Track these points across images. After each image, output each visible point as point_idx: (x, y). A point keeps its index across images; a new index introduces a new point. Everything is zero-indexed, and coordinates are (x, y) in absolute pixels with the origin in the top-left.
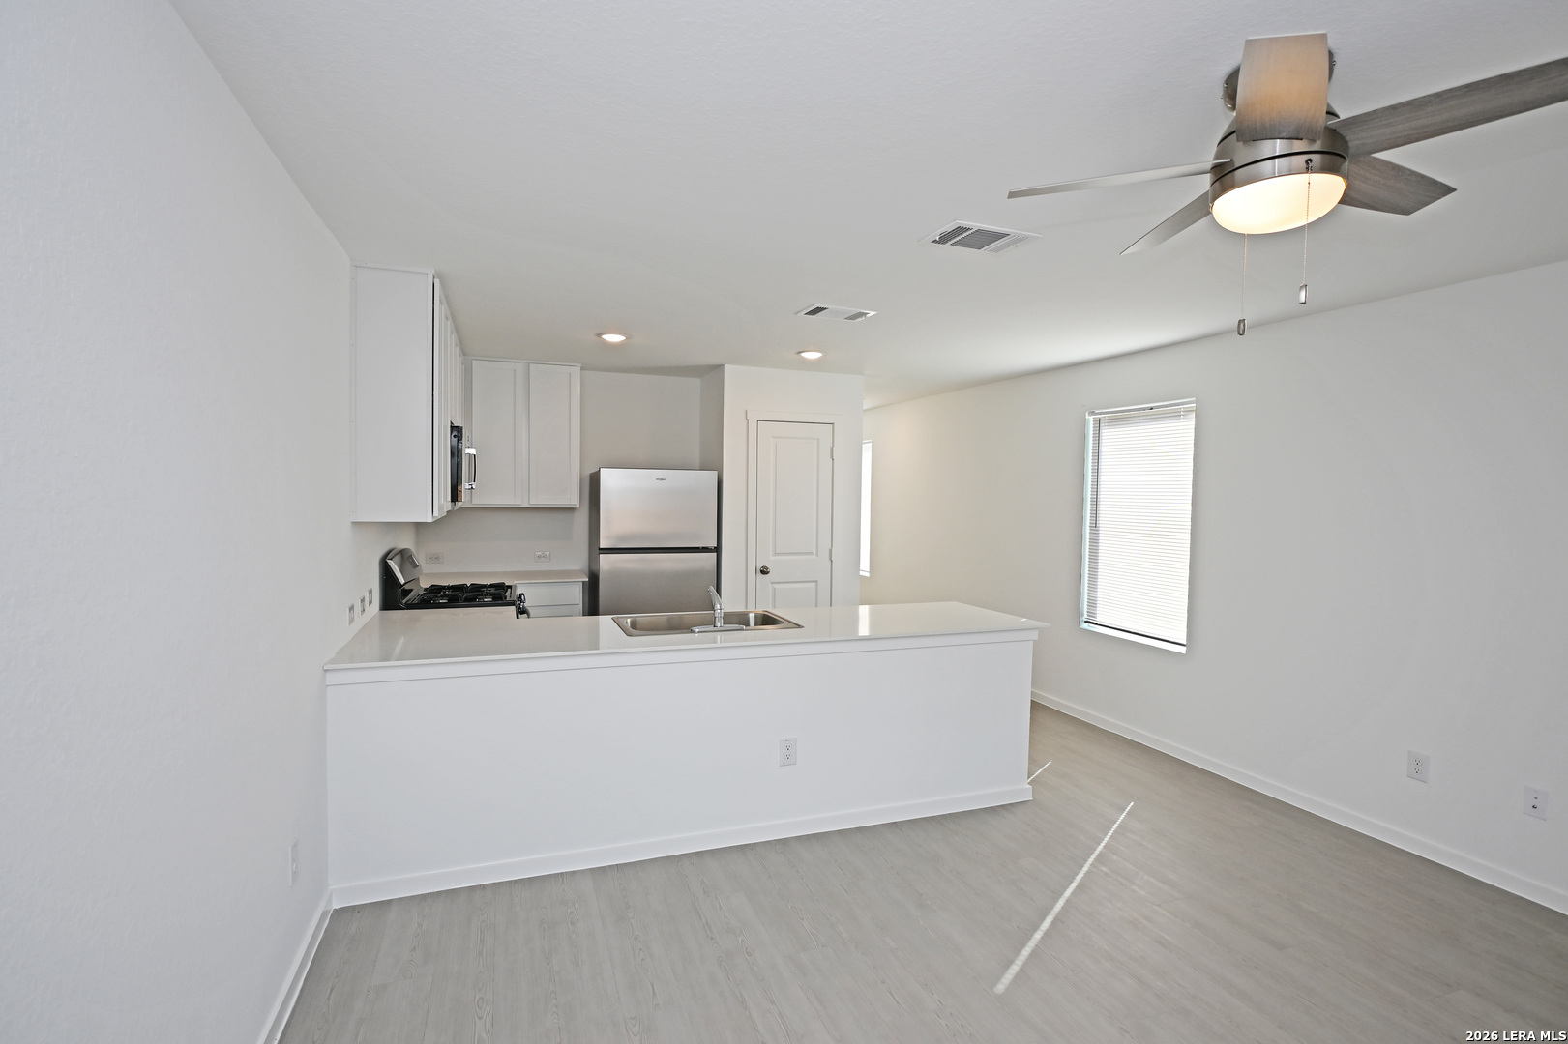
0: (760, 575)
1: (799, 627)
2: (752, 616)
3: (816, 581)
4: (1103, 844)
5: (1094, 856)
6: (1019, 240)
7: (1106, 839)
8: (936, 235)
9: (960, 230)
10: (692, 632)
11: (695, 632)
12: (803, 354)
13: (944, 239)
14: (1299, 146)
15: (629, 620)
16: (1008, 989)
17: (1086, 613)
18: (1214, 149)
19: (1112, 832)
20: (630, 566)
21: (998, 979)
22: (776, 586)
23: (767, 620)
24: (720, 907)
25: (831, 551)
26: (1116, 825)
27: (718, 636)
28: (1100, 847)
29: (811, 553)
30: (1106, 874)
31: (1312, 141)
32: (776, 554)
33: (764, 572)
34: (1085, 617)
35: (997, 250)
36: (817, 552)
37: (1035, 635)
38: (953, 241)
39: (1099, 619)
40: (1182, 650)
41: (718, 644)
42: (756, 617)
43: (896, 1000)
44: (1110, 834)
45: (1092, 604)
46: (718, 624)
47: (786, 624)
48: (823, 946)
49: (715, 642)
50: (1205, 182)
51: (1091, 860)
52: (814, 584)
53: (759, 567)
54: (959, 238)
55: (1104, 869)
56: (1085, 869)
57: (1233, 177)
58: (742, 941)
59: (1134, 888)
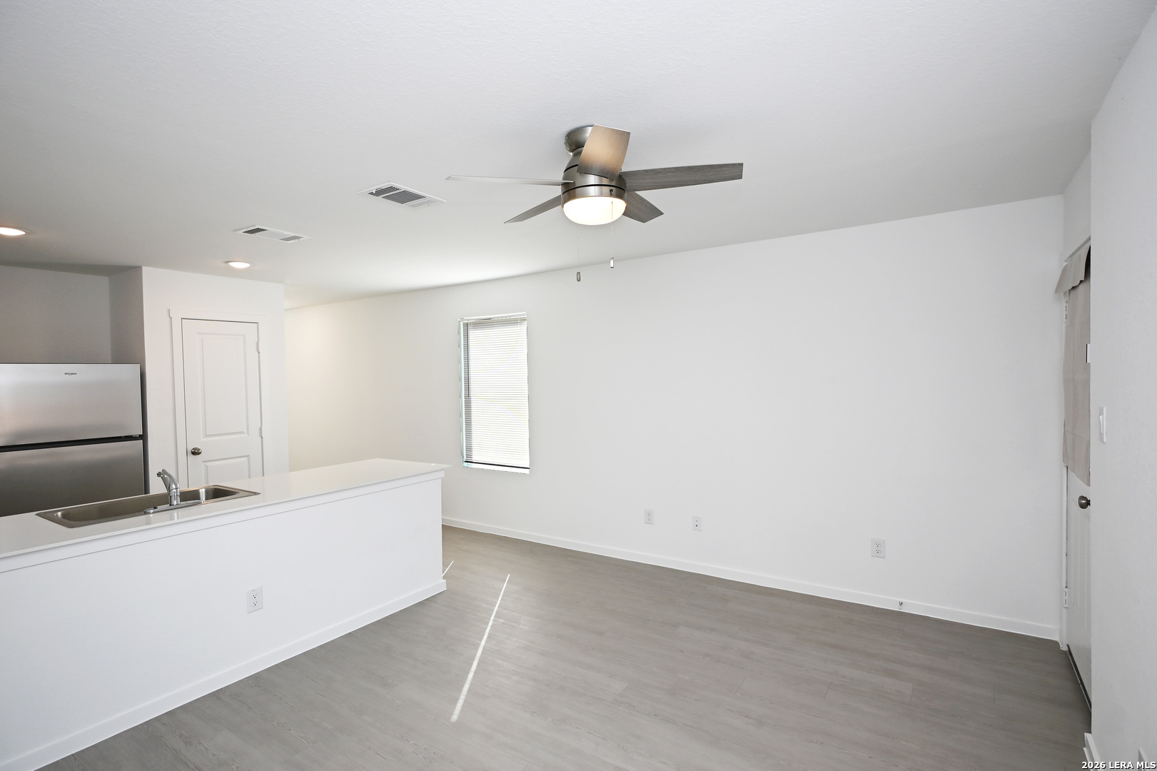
0: (192, 457)
1: (255, 494)
2: (202, 492)
3: (248, 456)
4: (497, 605)
5: (494, 615)
6: (431, 202)
7: (499, 602)
8: (373, 190)
9: (392, 189)
10: (145, 513)
11: (149, 513)
12: (231, 264)
13: (378, 193)
14: (605, 181)
15: (59, 514)
16: (459, 717)
17: (465, 456)
18: (562, 174)
19: (501, 596)
20: (34, 462)
21: (451, 714)
22: (208, 464)
23: (218, 493)
24: (206, 748)
25: (261, 429)
26: (503, 591)
27: (175, 513)
28: (496, 608)
29: (242, 433)
30: (503, 623)
31: (611, 180)
32: (207, 436)
33: (196, 452)
34: (465, 459)
35: (414, 206)
36: (248, 430)
37: (442, 474)
38: (385, 195)
39: (475, 459)
40: (527, 471)
41: (176, 520)
42: (207, 492)
43: (382, 757)
44: (500, 598)
45: (469, 449)
46: (175, 503)
47: (241, 494)
48: (313, 743)
49: (172, 518)
50: (558, 191)
51: (492, 618)
52: (246, 458)
53: (190, 448)
54: (390, 194)
55: (501, 621)
56: (490, 624)
57: (575, 192)
58: (237, 767)
59: (521, 626)
